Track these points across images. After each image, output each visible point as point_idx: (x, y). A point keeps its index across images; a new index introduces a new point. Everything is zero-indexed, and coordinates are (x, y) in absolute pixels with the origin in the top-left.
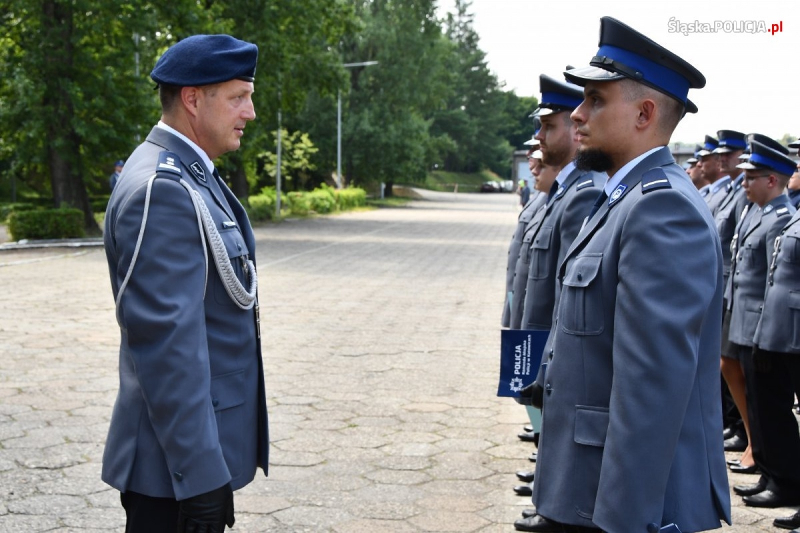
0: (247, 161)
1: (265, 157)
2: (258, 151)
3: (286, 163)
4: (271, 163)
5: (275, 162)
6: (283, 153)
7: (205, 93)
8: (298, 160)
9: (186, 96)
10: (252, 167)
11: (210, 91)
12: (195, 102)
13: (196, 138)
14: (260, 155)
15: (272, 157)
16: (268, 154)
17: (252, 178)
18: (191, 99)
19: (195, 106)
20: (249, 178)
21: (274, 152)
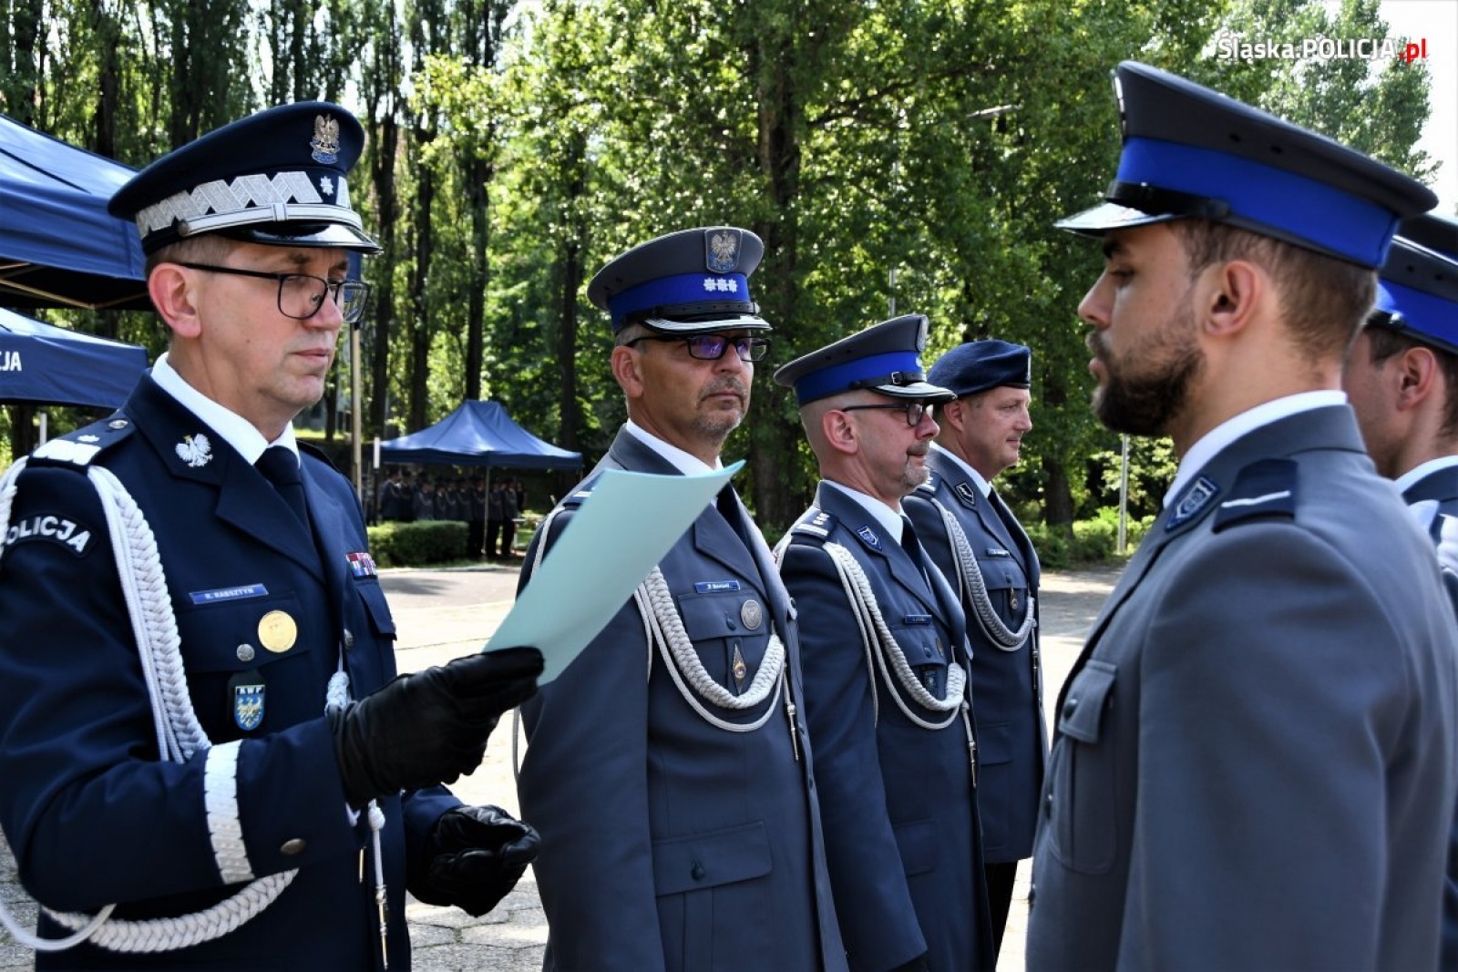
0: (1072, 466)
1: (1104, 460)
2: (1091, 451)
3: (1137, 469)
4: (1114, 468)
5: (1119, 467)
6: (1132, 453)
7: (971, 405)
8: (1160, 465)
9: (951, 410)
10: (1079, 474)
11: (976, 402)
12: (959, 416)
13: (965, 456)
14: (1096, 457)
15: (1115, 460)
16: (1109, 454)
17: (1080, 494)
18: (956, 413)
19: (961, 421)
20: (1074, 493)
21: (1118, 452)
